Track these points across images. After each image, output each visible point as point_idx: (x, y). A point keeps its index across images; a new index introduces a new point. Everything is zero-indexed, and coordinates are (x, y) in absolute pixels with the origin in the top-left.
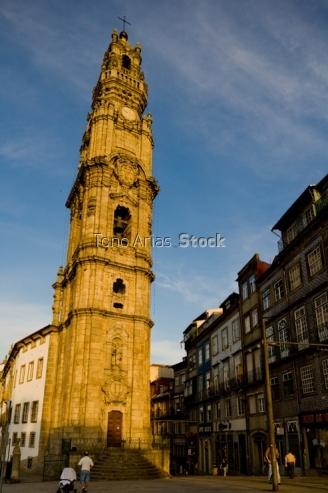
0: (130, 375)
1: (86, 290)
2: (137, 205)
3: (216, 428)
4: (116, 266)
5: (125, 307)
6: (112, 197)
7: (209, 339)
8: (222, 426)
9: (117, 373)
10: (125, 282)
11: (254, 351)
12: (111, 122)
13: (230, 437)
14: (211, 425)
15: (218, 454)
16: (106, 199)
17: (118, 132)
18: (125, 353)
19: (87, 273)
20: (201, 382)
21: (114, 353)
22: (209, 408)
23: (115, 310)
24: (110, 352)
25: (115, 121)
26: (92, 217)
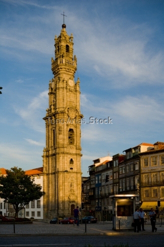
0: (76, 192)
1: (61, 164)
2: (76, 127)
3: (103, 208)
4: (70, 154)
5: (74, 169)
6: (67, 125)
7: (101, 174)
8: (105, 208)
9: (72, 192)
10: (73, 160)
11: (116, 185)
12: (65, 90)
13: (108, 212)
14: (101, 207)
15: (103, 218)
16: (65, 127)
17: (68, 94)
18: (74, 185)
19: (61, 158)
20: (97, 190)
21: (71, 186)
22: (100, 201)
23: (71, 171)
24: (70, 185)
25: (66, 88)
26: (61, 135)
